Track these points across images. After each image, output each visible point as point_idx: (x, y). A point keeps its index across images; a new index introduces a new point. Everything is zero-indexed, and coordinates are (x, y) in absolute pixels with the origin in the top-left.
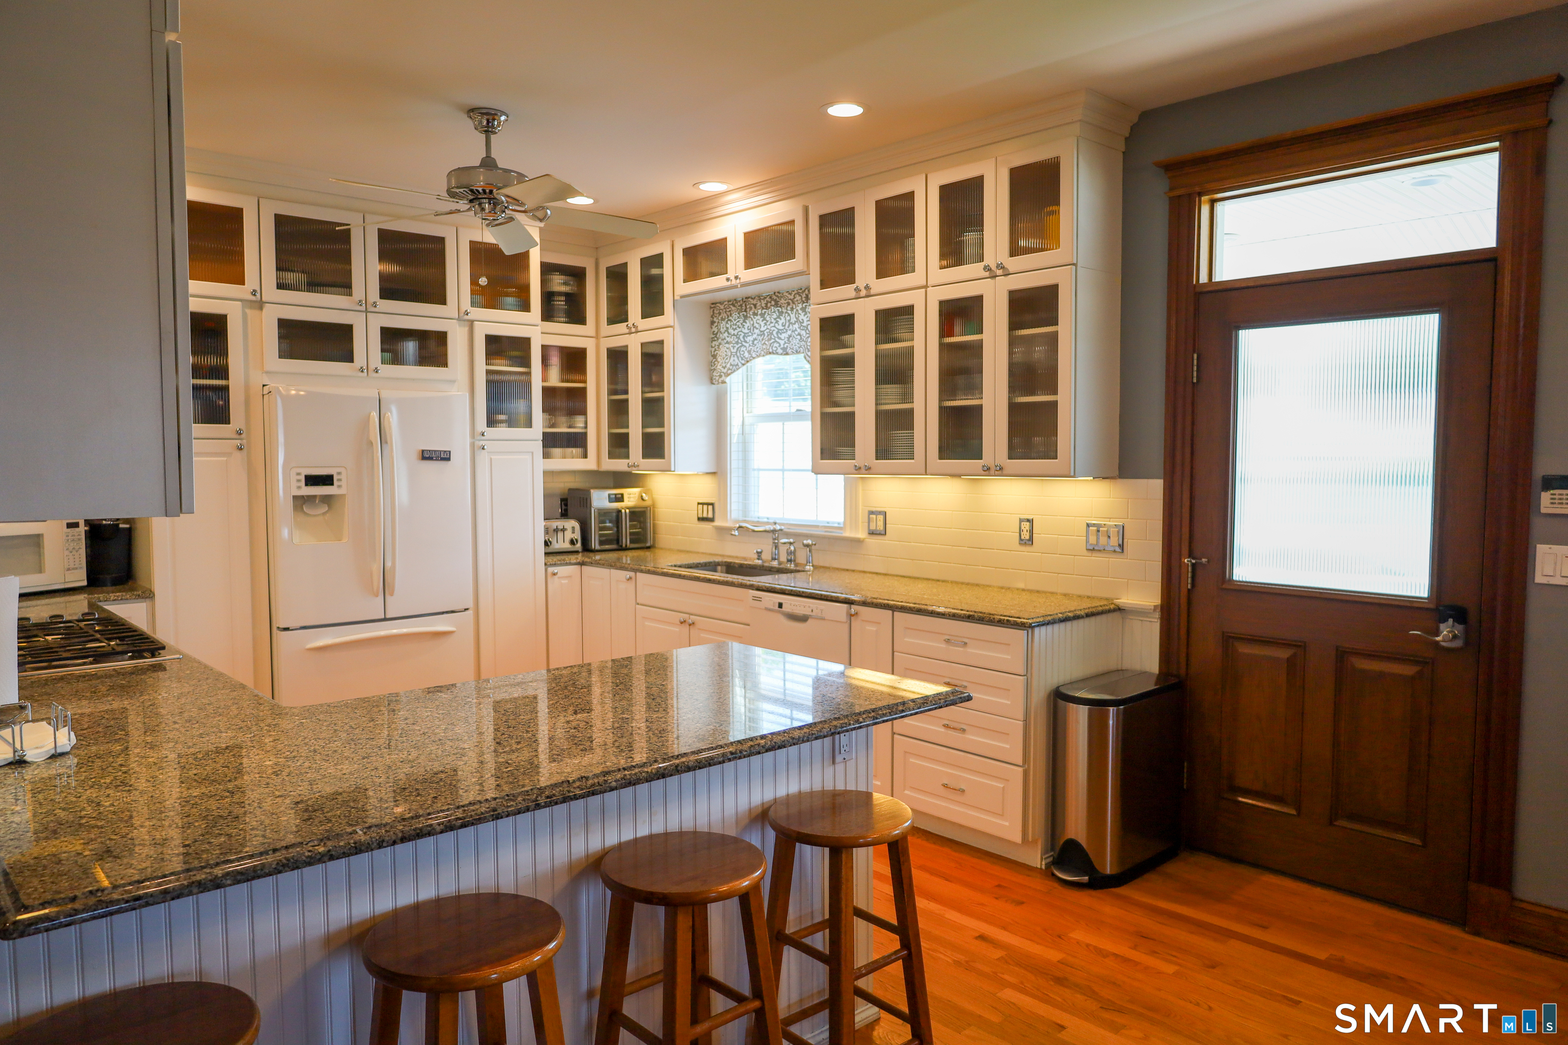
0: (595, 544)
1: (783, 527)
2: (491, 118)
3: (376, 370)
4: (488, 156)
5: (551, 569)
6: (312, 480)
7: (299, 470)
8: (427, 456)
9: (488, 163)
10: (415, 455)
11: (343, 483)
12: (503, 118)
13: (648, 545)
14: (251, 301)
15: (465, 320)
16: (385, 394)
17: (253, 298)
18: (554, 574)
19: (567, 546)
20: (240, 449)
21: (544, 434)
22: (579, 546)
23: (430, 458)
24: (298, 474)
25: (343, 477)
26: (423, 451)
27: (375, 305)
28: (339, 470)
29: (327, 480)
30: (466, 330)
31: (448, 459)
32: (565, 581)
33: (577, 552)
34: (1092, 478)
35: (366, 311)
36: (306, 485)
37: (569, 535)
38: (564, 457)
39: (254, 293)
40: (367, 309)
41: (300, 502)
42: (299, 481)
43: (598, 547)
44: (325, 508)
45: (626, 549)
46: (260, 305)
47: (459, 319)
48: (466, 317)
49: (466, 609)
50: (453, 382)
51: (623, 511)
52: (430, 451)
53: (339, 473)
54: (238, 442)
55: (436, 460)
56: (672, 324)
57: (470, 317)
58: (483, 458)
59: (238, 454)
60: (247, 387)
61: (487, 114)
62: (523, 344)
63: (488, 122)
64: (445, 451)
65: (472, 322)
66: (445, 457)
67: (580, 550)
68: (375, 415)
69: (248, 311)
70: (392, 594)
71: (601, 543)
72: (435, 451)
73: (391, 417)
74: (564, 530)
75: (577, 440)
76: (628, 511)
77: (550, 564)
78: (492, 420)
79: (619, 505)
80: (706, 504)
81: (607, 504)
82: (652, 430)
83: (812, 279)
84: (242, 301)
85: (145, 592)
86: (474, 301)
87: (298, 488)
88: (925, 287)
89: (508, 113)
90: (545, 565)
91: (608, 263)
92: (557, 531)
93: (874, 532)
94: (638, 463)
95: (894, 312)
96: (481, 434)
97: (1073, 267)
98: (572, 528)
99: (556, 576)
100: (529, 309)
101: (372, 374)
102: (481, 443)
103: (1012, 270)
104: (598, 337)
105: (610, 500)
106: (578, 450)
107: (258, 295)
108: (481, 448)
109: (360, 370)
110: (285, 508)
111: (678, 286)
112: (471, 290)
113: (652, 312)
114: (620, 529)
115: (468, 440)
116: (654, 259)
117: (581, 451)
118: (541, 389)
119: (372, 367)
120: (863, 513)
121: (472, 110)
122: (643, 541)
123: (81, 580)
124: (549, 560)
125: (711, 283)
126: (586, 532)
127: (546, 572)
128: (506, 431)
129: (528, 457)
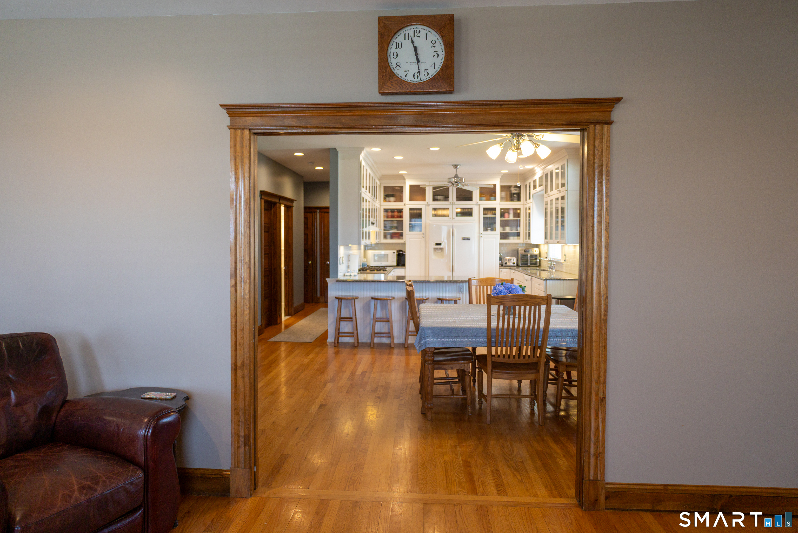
1: (553, 260)
3: (454, 219)
4: (456, 174)
5: (501, 270)
6: (437, 244)
7: (434, 242)
8: (464, 239)
9: (456, 176)
10: (461, 238)
12: (459, 166)
14: (427, 205)
16: (454, 224)
18: (501, 271)
19: (512, 264)
20: (423, 237)
21: (501, 233)
22: (515, 264)
23: (465, 239)
25: (444, 244)
26: (463, 238)
27: (454, 203)
28: (443, 242)
29: (440, 244)
30: (478, 207)
32: (505, 273)
33: (514, 266)
35: (452, 205)
37: (512, 261)
38: (514, 239)
39: (427, 203)
40: (453, 204)
41: (435, 249)
42: (434, 244)
43: (521, 265)
44: (441, 251)
45: (529, 266)
46: (429, 205)
47: (476, 204)
50: (474, 220)
51: (528, 255)
54: (423, 236)
55: (467, 240)
56: (532, 202)
57: (479, 203)
58: (482, 240)
60: (425, 223)
61: (456, 166)
62: (494, 209)
65: (479, 205)
66: (469, 239)
67: (516, 266)
68: (451, 229)
69: (427, 207)
70: (454, 272)
71: (522, 264)
73: (455, 230)
74: (511, 260)
75: (518, 235)
76: (530, 255)
77: (501, 268)
78: (486, 229)
79: (528, 253)
80: (547, 253)
81: (524, 253)
82: (529, 231)
83: (544, 191)
84: (425, 205)
85: (405, 267)
86: (480, 200)
87: (434, 246)
88: (554, 195)
89: (460, 165)
90: (499, 268)
91: (525, 184)
92: (509, 260)
93: (565, 260)
94: (528, 241)
95: (551, 201)
96: (481, 233)
97: (567, 191)
98: (514, 260)
99: (502, 272)
100: (495, 199)
101: (453, 219)
102: (482, 236)
103: (561, 191)
104: (524, 205)
105: (525, 252)
106: (516, 237)
107: (428, 203)
108: (481, 237)
109: (451, 219)
110: (432, 250)
111: (532, 191)
112: (480, 196)
113: (530, 198)
114: (527, 260)
115: (476, 235)
116: (530, 183)
117: (519, 237)
118: (501, 220)
119: (453, 218)
120: (563, 255)
121: (453, 165)
122: (536, 264)
123: (395, 264)
124: (501, 267)
125: (535, 191)
126: (517, 260)
127: (499, 270)
128: (489, 232)
129: (495, 239)
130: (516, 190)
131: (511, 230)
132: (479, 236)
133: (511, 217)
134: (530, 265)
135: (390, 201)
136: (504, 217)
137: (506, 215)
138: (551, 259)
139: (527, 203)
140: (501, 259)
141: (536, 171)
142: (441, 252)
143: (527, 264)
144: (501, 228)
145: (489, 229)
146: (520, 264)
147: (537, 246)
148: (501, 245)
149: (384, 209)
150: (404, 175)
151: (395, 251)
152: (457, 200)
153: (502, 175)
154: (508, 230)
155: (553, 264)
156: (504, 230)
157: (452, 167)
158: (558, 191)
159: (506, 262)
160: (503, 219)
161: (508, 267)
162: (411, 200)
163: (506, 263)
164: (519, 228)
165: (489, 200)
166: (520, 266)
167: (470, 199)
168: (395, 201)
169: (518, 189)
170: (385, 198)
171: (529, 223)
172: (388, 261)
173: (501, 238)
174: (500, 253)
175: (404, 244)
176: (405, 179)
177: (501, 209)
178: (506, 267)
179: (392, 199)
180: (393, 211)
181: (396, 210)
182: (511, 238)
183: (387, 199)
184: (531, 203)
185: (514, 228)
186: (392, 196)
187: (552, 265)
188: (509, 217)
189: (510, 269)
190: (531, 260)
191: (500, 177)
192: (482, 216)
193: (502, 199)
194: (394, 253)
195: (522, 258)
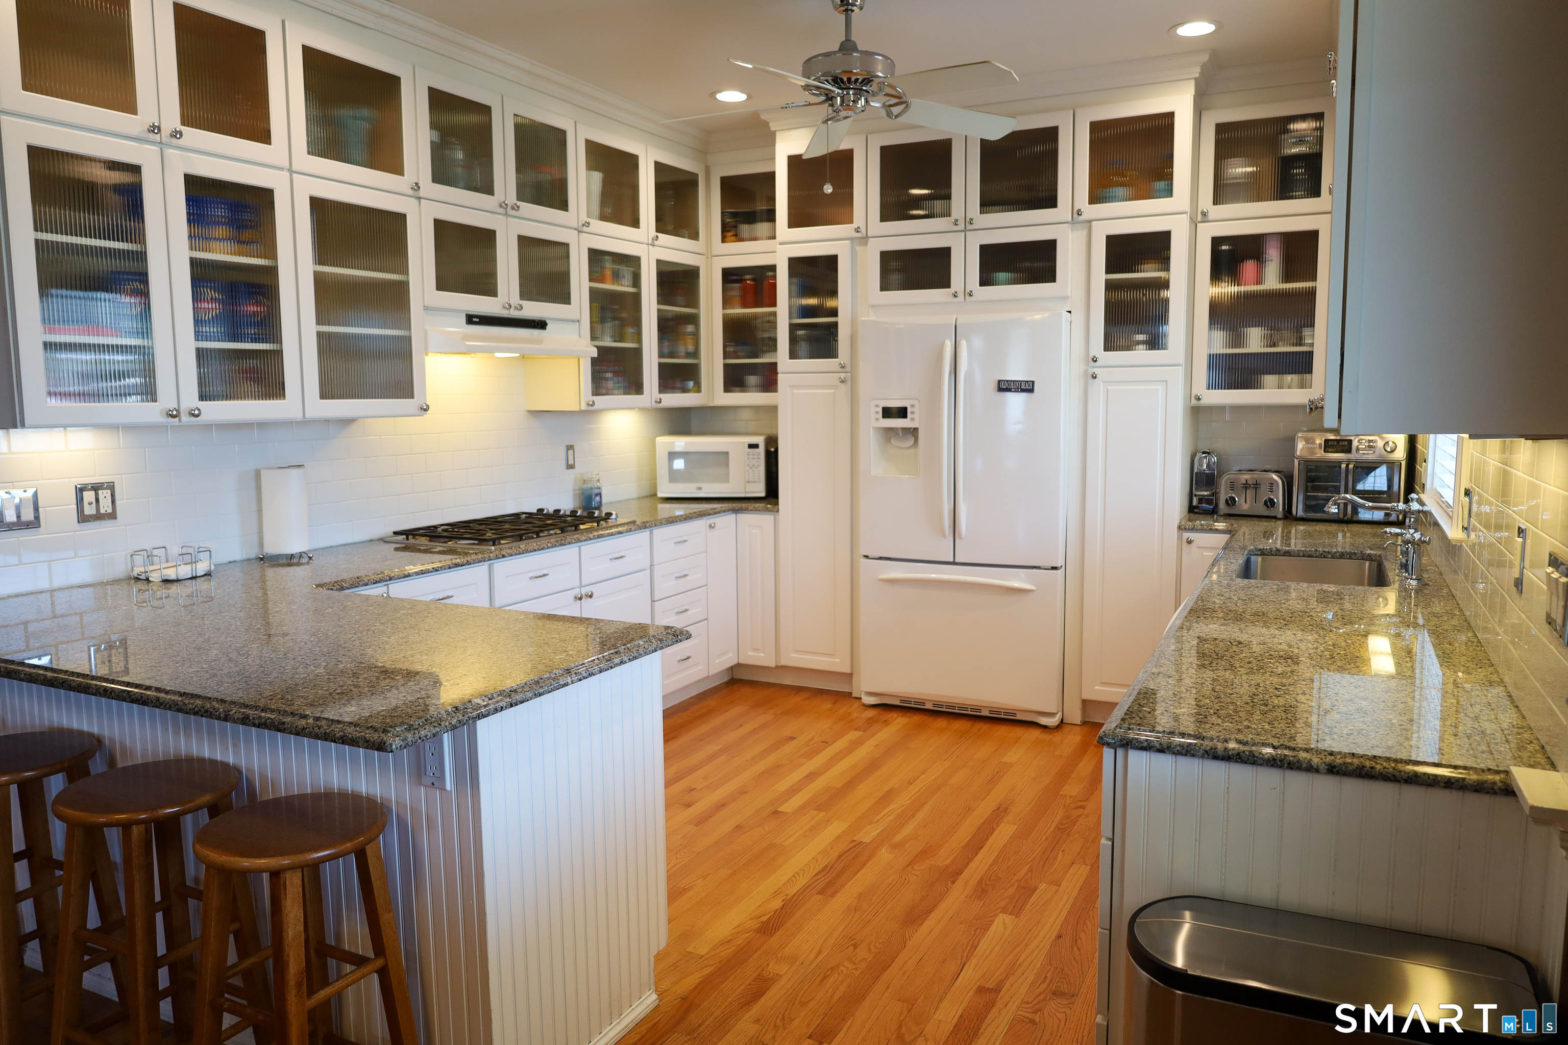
0: (1298, 509)
3: (971, 294)
4: (849, 38)
5: (1186, 535)
6: (887, 413)
7: (877, 402)
10: (991, 386)
11: (916, 416)
14: (860, 238)
15: (1082, 222)
16: (967, 319)
17: (859, 235)
18: (1190, 542)
19: (1260, 508)
20: (842, 382)
21: (1212, 357)
22: (1276, 509)
24: (877, 406)
25: (916, 409)
26: (999, 381)
27: (972, 220)
28: (912, 402)
29: (902, 413)
30: (1081, 234)
31: (1031, 391)
33: (1275, 518)
35: (965, 230)
36: (883, 417)
37: (1264, 493)
38: (1280, 387)
39: (857, 230)
40: (966, 226)
41: (884, 434)
42: (877, 413)
43: (1301, 513)
46: (865, 240)
47: (1073, 222)
48: (1081, 218)
49: (1053, 567)
50: (1062, 299)
51: (1345, 466)
52: (1007, 381)
53: (913, 406)
54: (842, 375)
55: (1016, 391)
57: (1086, 217)
58: (1098, 387)
59: (842, 385)
60: (854, 323)
62: (1160, 240)
64: (1027, 382)
65: (1089, 223)
67: (1280, 516)
68: (948, 344)
69: (858, 248)
70: (960, 538)
71: (1307, 508)
72: (1014, 381)
73: (966, 343)
74: (1258, 486)
75: (1302, 363)
76: (1351, 466)
77: (1189, 526)
78: (1120, 341)
79: (1341, 456)
81: (1320, 454)
84: (851, 239)
85: (776, 509)
86: (1093, 199)
87: (877, 419)
90: (1181, 527)
92: (1248, 487)
96: (1095, 360)
99: (1193, 545)
100: (1169, 193)
101: (965, 297)
102: (1096, 371)
104: (1330, 211)
105: (1328, 449)
106: (1289, 378)
107: (864, 231)
108: (1094, 377)
109: (955, 295)
110: (870, 441)
112: (1096, 183)
114: (1337, 490)
115: (1069, 366)
117: (1306, 376)
118: (1211, 297)
119: (968, 290)
124: (1192, 521)
127: (1180, 538)
128: (1133, 354)
129: (1160, 388)
130: (1298, 138)
131: (1270, 344)
132: (1086, 372)
133: (1272, 280)
136: (1234, 282)
137: (1247, 267)
144: (1212, 335)
145: (1141, 337)
146: (1300, 507)
148: (1208, 412)
149: (723, 273)
151: (760, 440)
152: (984, 211)
154: (1254, 341)
156: (1231, 341)
159: (1231, 494)
160: (1226, 288)
162: (795, 221)
163: (1231, 502)
164: (1306, 332)
165: (1141, 195)
166: (1301, 519)
167: (1045, 197)
169: (1310, 135)
170: (725, 228)
172: (726, 479)
175: (778, 413)
176: (774, 136)
177: (1208, 240)
178: (1214, 520)
182: (1270, 379)
185: (1283, 333)
188: (1259, 281)
191: (1195, 72)
192: (1100, 276)
194: (753, 446)
195: (1309, 479)
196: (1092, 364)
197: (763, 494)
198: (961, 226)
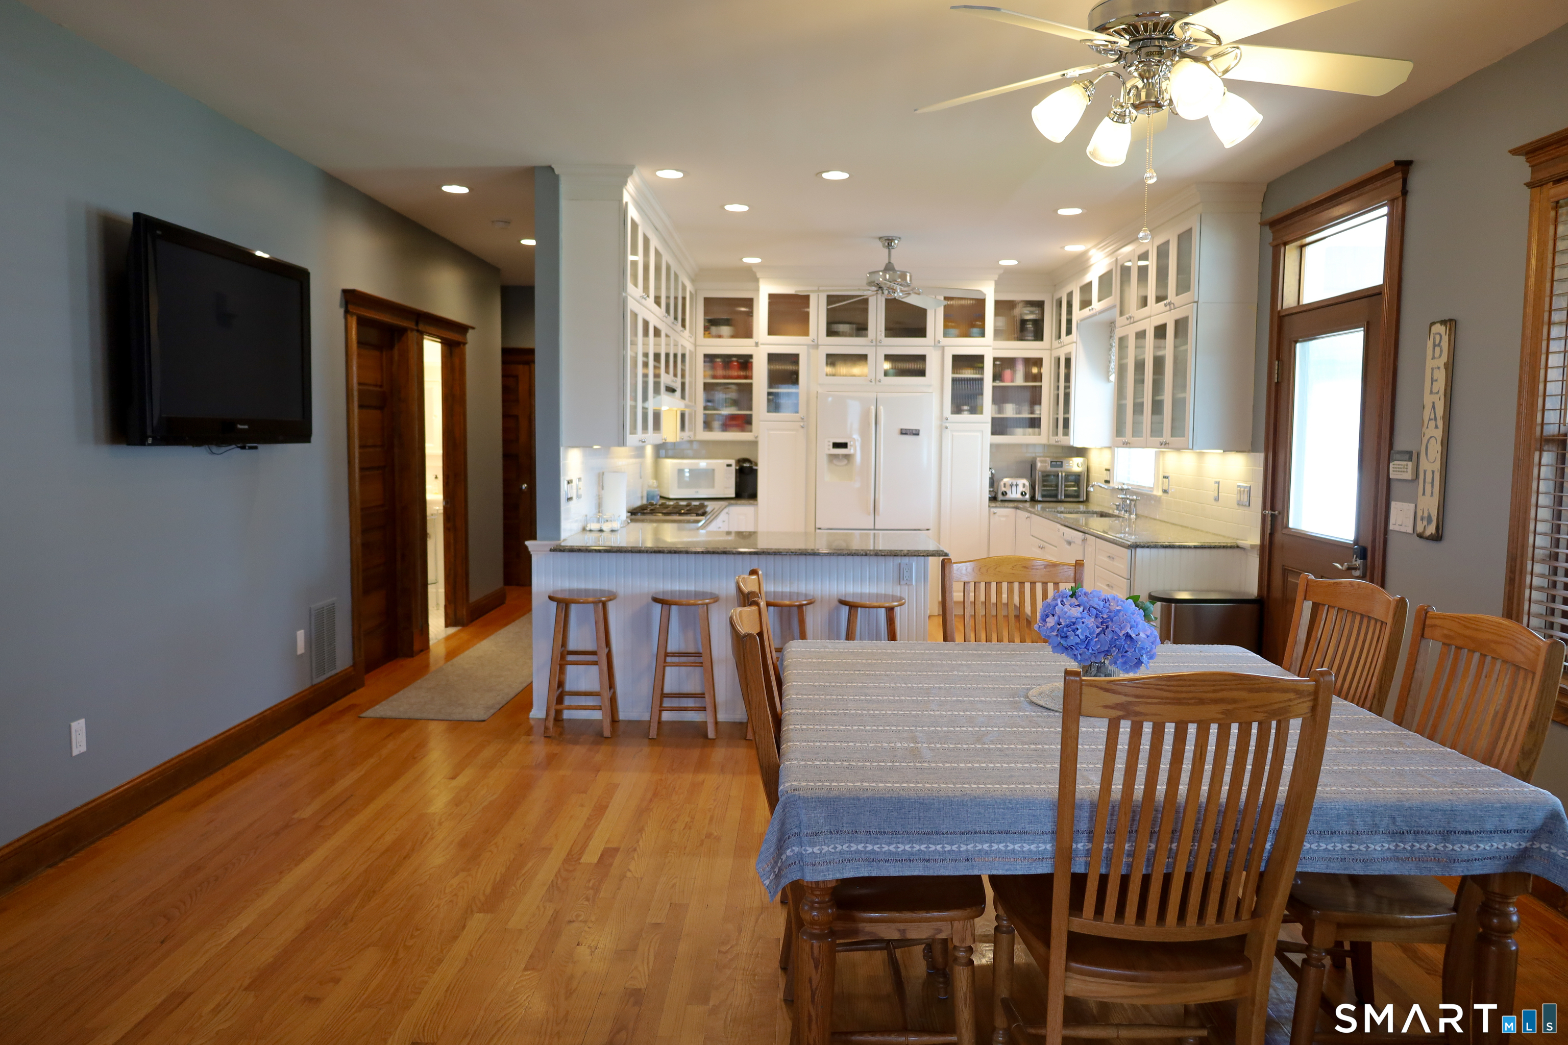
0: (1038, 497)
1: (1130, 487)
2: (890, 242)
3: (880, 381)
4: (890, 263)
5: (993, 510)
6: (836, 445)
7: (829, 440)
8: (904, 432)
9: (889, 268)
10: (897, 431)
11: (853, 447)
12: (896, 242)
13: (1081, 499)
14: (813, 345)
15: (939, 347)
16: (880, 395)
17: (813, 343)
18: (995, 513)
19: (1019, 496)
20: (802, 427)
21: (993, 419)
22: (1027, 496)
23: (906, 434)
24: (829, 442)
25: (853, 444)
26: (901, 430)
27: (881, 341)
28: (851, 440)
29: (844, 445)
30: (939, 353)
31: (918, 434)
32: (1003, 519)
33: (1026, 501)
34: (1222, 451)
35: (876, 346)
36: (833, 448)
37: (1021, 489)
38: (1024, 434)
39: (813, 341)
40: (877, 344)
41: (832, 457)
42: (829, 445)
43: (1040, 499)
44: (845, 462)
45: (1062, 502)
46: (817, 346)
47: (935, 346)
48: (939, 345)
49: (928, 530)
50: (930, 386)
51: (1060, 474)
52: (905, 429)
53: (851, 442)
54: (802, 424)
55: (910, 435)
56: (1075, 340)
57: (941, 344)
58: (948, 434)
59: (802, 430)
60: (808, 395)
61: (888, 240)
62: (980, 359)
63: (888, 244)
64: (916, 430)
65: (943, 348)
66: (916, 433)
67: (1028, 500)
68: (873, 408)
69: (811, 351)
70: (879, 515)
71: (1043, 496)
72: (908, 429)
73: (881, 409)
74: (1017, 485)
75: (1034, 423)
76: (1064, 474)
77: (993, 507)
78: (957, 410)
79: (1059, 469)
80: (1108, 470)
81: (1049, 468)
82: (1066, 416)
83: (1117, 310)
84: (808, 345)
85: (755, 503)
86: (945, 335)
87: (829, 449)
88: (1150, 317)
89: (900, 238)
90: (989, 506)
91: (1057, 297)
92: (1011, 486)
93: (1165, 491)
94: (1061, 439)
95: (1141, 335)
96: (947, 419)
97: (1196, 304)
98: (1023, 484)
99: (996, 515)
100: (983, 335)
101: (878, 383)
102: (947, 425)
103: (1176, 306)
104: (1051, 350)
105: (1052, 466)
106: (1030, 430)
107: (816, 341)
108: (947, 428)
109: (871, 381)
110: (823, 461)
111: (1077, 314)
112: (946, 327)
113: (1069, 332)
114: (1057, 486)
115: (935, 422)
116: (1070, 295)
117: (1037, 430)
118: (994, 387)
119: (878, 379)
120: (1161, 477)
121: (880, 238)
122: (1078, 496)
123: (732, 494)
124: (993, 504)
125: (1086, 312)
126: (1033, 487)
127: (990, 511)
128: (966, 416)
129: (979, 434)
130: (1032, 313)
131: (1019, 413)
132: (941, 426)
133: (1019, 380)
134: (1063, 497)
135: (720, 336)
136: (1002, 381)
137: (1007, 373)
138: (1125, 487)
139: (1060, 345)
140: (993, 482)
141: (1092, 261)
142: (846, 465)
143: (1056, 496)
144: (995, 407)
145: (966, 408)
146: (1040, 495)
147: (1081, 452)
148: (994, 447)
149: (706, 356)
150: (754, 269)
151: (733, 462)
152: (886, 336)
153: (1001, 271)
154: (1010, 411)
155: (1131, 500)
156: (1000, 411)
157: (879, 244)
158: (1166, 305)
159: (1003, 489)
160: (998, 384)
161: (1011, 505)
162: (771, 332)
163: (1004, 494)
164: (1037, 407)
165: (967, 335)
166: (1040, 501)
167: (921, 332)
168: (733, 337)
169: (1037, 310)
170: (706, 329)
171: (1067, 396)
172: (713, 487)
173: (994, 433)
174: (990, 468)
175: (754, 444)
176: (757, 280)
177: (995, 359)
178: (1006, 504)
179: (725, 330)
180: (727, 360)
181: (734, 359)
182: (1019, 431)
183: (714, 329)
184: (1074, 344)
185: (1026, 408)
186: (727, 322)
187: (1128, 502)
188: (1013, 381)
189: (1017, 508)
190: (1066, 486)
191: (996, 277)
192: (949, 375)
193: (998, 333)
194: (729, 465)
195: (1044, 481)
196: (945, 421)
197: (733, 495)
198: (874, 343)
